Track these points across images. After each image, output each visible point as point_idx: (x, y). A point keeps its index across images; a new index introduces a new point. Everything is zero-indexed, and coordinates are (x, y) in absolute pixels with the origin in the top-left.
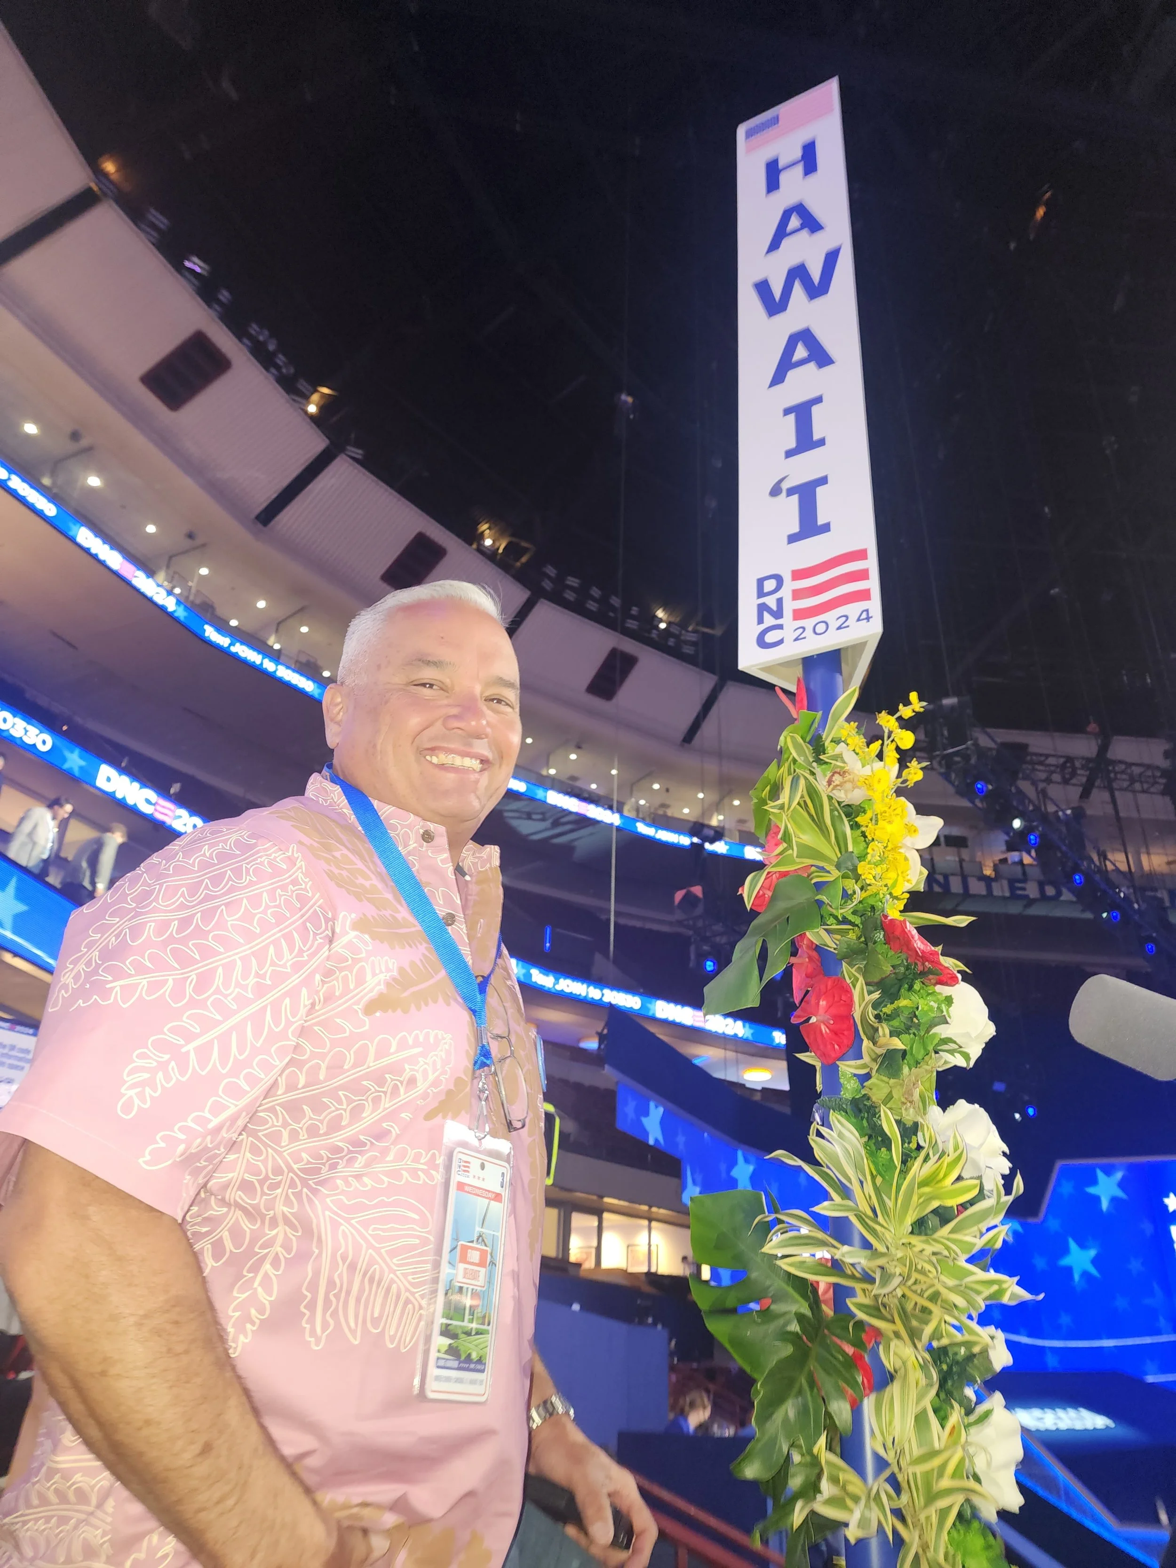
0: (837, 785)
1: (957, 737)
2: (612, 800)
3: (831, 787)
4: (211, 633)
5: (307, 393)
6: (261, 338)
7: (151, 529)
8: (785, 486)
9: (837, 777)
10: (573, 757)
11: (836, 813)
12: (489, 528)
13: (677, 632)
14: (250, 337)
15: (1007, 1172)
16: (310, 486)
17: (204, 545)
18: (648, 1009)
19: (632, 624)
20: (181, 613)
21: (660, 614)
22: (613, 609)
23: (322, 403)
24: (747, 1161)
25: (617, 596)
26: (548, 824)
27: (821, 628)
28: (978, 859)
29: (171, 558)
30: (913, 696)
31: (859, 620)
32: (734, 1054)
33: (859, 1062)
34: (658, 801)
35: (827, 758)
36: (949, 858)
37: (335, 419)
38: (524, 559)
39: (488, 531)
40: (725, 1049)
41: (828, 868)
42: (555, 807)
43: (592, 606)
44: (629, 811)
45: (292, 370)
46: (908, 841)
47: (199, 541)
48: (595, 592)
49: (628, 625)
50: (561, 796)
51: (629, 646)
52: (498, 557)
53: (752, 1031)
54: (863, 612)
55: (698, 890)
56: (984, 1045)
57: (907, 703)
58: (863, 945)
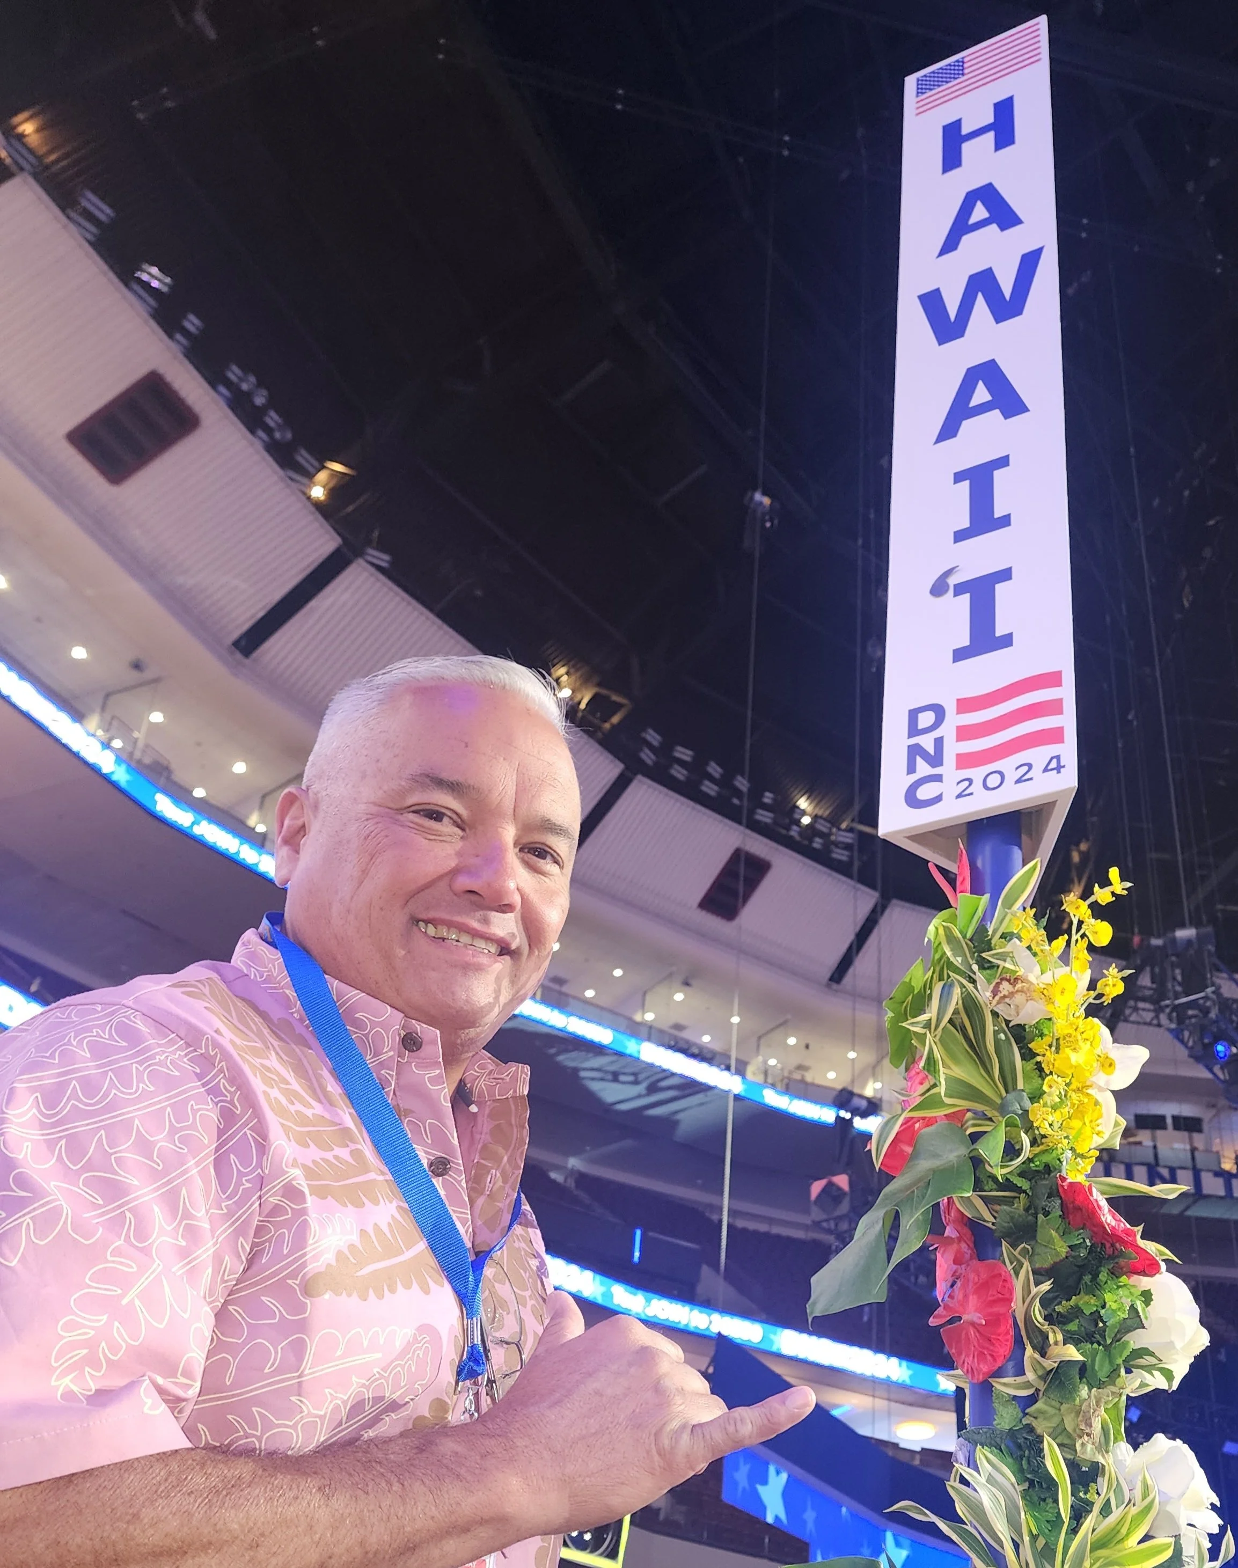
0: (1005, 997)
1: (1194, 982)
2: (729, 1057)
3: (997, 998)
4: (165, 806)
5: (311, 469)
6: (245, 387)
7: (79, 653)
8: (952, 581)
9: (1005, 985)
10: (679, 997)
11: (1002, 1036)
12: (567, 673)
13: (825, 830)
14: (229, 384)
15: (1216, 1531)
16: (313, 603)
17: (156, 680)
18: (772, 1342)
19: (764, 816)
20: (121, 775)
21: (803, 803)
22: (738, 793)
23: (331, 485)
24: (898, 1544)
25: (743, 776)
26: (641, 1088)
27: (994, 781)
28: (1215, 1149)
29: (108, 696)
30: (1114, 873)
31: (1046, 770)
32: (885, 1403)
33: (1020, 1379)
34: (793, 1061)
35: (992, 956)
36: (1177, 1146)
37: (350, 508)
38: (615, 719)
39: (565, 678)
40: (874, 1396)
41: (989, 1114)
42: (651, 1066)
43: (709, 788)
44: (754, 1074)
45: (289, 435)
46: (1101, 1079)
47: (148, 675)
48: (714, 769)
49: (758, 817)
50: (662, 1050)
51: (759, 846)
52: (580, 714)
53: (910, 1372)
54: (1052, 758)
55: (842, 1181)
56: (1193, 1360)
57: (1105, 883)
58: (1030, 1218)
